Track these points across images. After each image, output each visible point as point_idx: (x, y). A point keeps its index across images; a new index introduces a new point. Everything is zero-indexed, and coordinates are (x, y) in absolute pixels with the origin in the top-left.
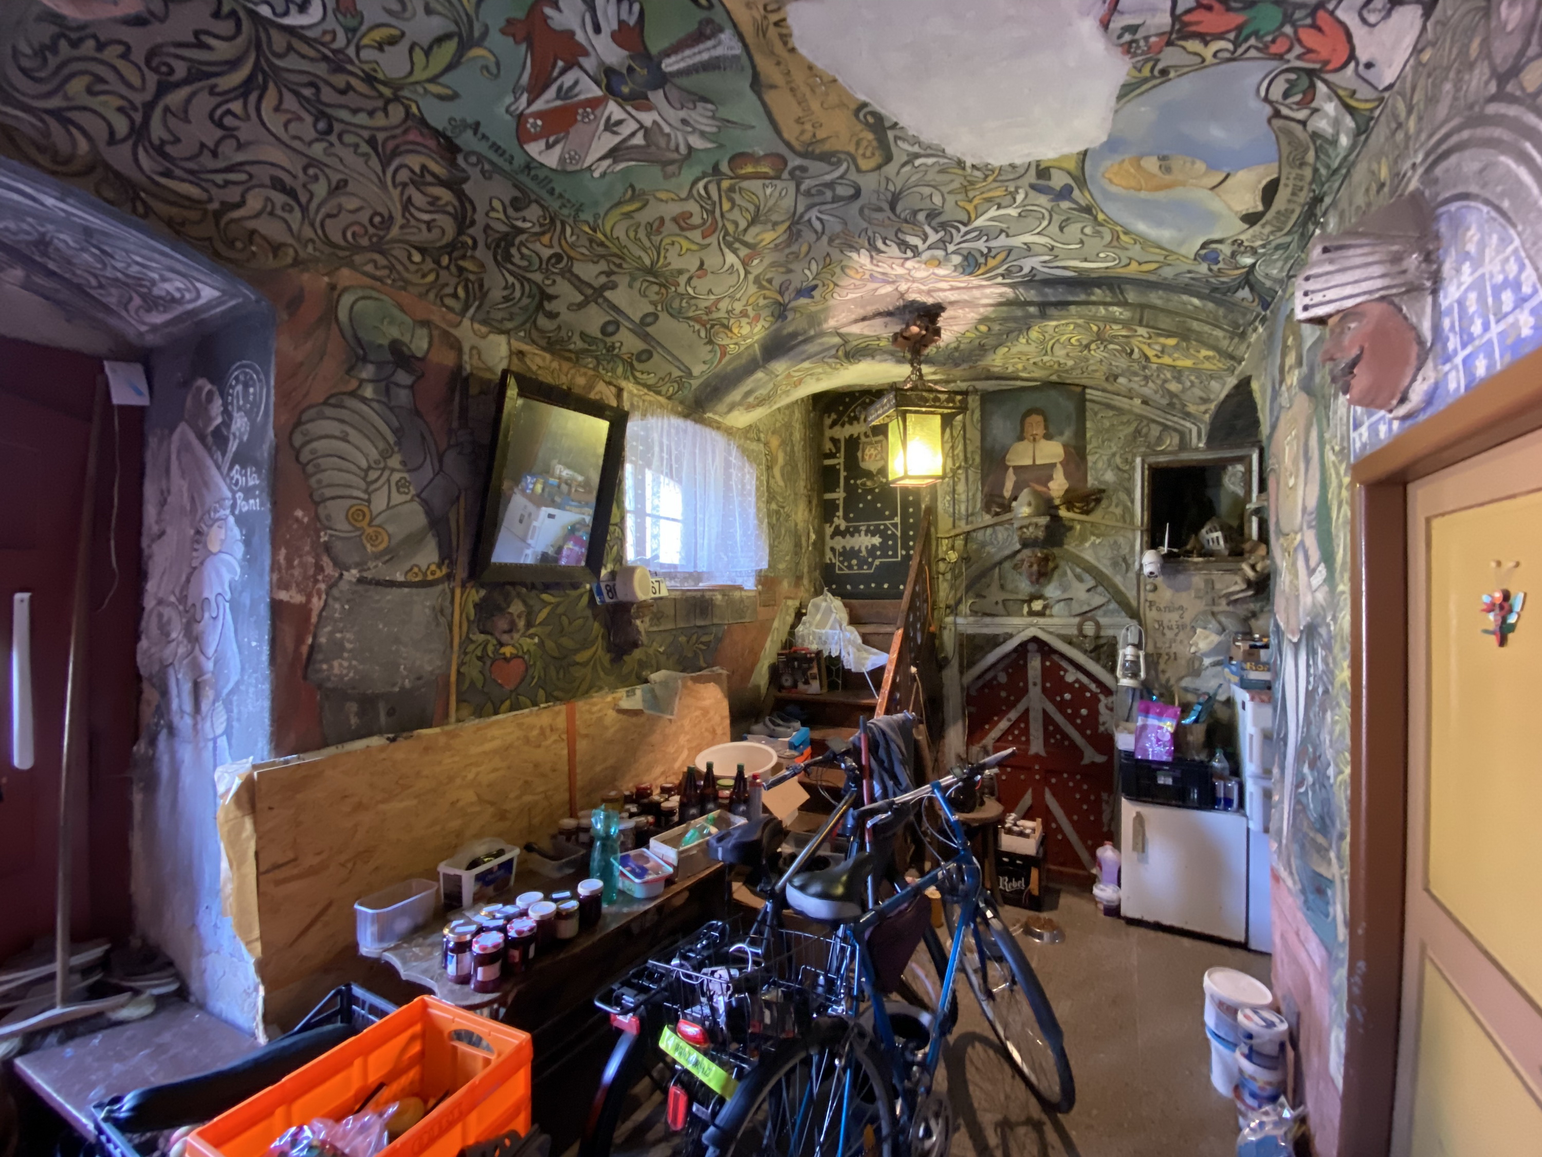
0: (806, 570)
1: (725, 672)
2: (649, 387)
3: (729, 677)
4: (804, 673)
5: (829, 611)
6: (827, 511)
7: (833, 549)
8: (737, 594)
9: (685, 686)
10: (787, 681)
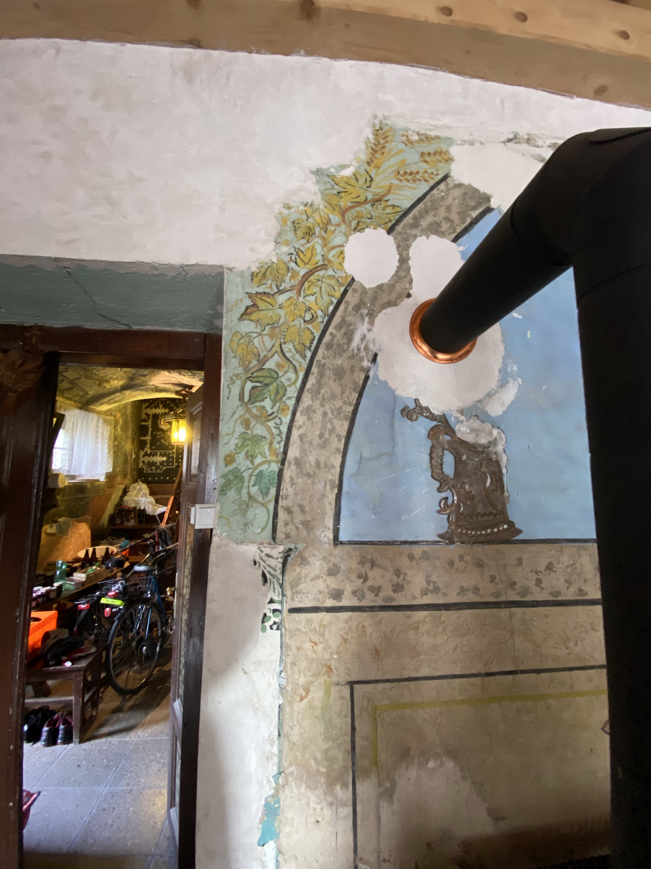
0: (129, 471)
1: (90, 518)
2: (67, 398)
3: (92, 519)
4: (127, 517)
5: (140, 490)
6: (141, 445)
7: (143, 462)
8: (97, 483)
9: (73, 524)
10: (118, 521)
